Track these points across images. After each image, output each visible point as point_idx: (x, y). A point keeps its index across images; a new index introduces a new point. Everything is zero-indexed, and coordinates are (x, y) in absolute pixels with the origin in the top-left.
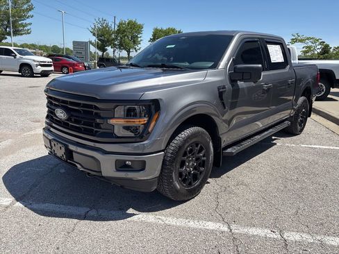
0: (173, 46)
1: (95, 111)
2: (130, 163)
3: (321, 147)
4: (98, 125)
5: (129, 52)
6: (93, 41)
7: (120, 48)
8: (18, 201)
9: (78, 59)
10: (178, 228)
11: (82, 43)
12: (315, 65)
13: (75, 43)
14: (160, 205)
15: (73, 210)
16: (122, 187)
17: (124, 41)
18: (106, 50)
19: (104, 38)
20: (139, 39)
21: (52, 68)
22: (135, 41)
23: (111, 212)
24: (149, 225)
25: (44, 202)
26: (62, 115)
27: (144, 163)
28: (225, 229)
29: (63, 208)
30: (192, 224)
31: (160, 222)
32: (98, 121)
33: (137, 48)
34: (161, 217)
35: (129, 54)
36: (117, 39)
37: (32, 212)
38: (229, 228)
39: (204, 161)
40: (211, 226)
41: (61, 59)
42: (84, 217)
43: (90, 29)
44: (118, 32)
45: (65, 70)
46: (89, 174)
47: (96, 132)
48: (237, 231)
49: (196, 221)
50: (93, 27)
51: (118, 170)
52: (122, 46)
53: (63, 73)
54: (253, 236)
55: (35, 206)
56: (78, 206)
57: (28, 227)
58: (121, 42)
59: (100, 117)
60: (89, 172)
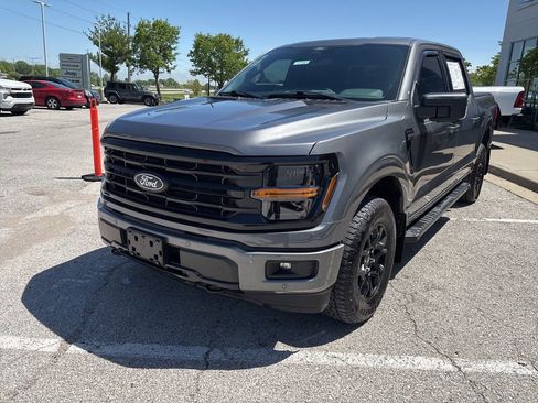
0: (307, 62)
1: (225, 177)
2: (288, 265)
3: (516, 221)
4: (230, 202)
5: (156, 73)
6: (94, 54)
7: (141, 67)
8: (70, 343)
9: (74, 85)
10: (374, 370)
11: (76, 56)
12: (489, 94)
13: (63, 57)
14: (323, 332)
15: (180, 352)
16: (265, 306)
17: (149, 54)
18: (118, 69)
19: (113, 50)
20: (173, 52)
21: (32, 100)
22: (166, 54)
23: (249, 350)
24: (323, 369)
25: (121, 341)
26: (154, 185)
27: (314, 264)
28: (448, 367)
29: (160, 351)
30: (393, 362)
31: (339, 362)
32: (233, 193)
33: (170, 66)
34: (336, 355)
35: (156, 77)
36: (135, 50)
37: (107, 362)
38: (454, 364)
39: (384, 255)
40: (426, 363)
41: (45, 85)
42: (206, 364)
43: (88, 33)
44: (138, 39)
45: (53, 103)
46: (208, 286)
47: (227, 212)
48: (469, 369)
49: (396, 357)
50: (94, 30)
51: (268, 279)
52: (144, 63)
53: (49, 108)
54: (497, 374)
55: (108, 350)
56: (184, 344)
57: (113, 392)
58: (142, 56)
59: (235, 187)
60: (211, 283)
